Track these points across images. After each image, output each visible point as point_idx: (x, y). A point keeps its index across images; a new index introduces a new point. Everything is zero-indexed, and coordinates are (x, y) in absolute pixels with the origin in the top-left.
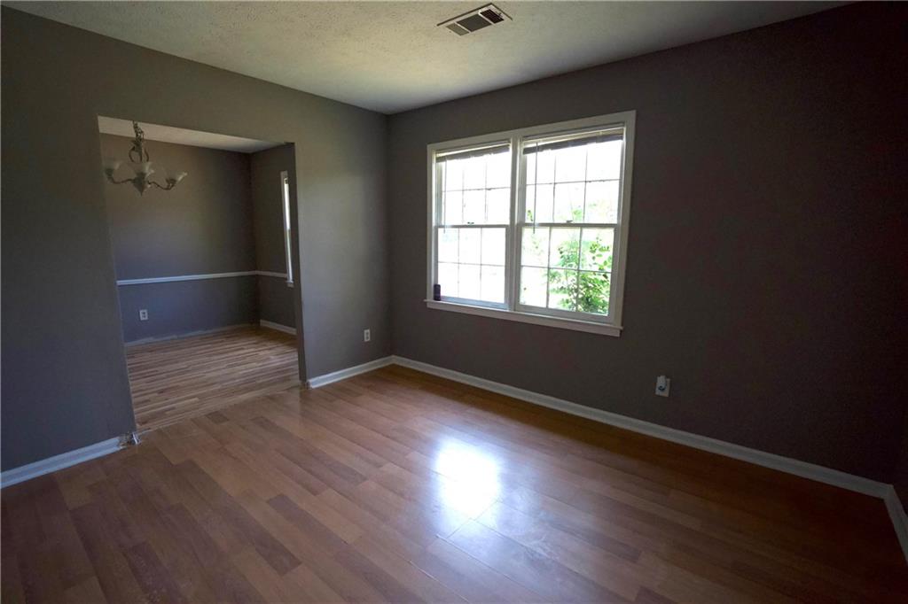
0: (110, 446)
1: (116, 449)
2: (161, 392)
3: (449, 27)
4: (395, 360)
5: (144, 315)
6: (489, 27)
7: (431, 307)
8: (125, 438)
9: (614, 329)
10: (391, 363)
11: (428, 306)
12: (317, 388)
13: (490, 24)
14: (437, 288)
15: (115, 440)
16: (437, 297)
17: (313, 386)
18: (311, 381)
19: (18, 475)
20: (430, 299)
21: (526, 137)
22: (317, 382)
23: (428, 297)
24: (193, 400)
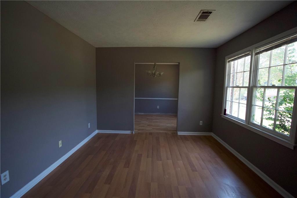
0: (128, 132)
1: (129, 133)
2: (148, 125)
3: (198, 20)
4: (212, 134)
5: (158, 107)
6: (210, 16)
7: (223, 117)
8: (132, 132)
9: (291, 145)
10: (210, 135)
11: (222, 117)
12: (180, 135)
13: (210, 15)
14: (225, 110)
15: (130, 131)
16: (225, 114)
17: (179, 134)
18: (178, 132)
19: (116, 132)
20: (223, 114)
21: (256, 48)
22: (180, 133)
23: (222, 113)
24: (151, 129)
